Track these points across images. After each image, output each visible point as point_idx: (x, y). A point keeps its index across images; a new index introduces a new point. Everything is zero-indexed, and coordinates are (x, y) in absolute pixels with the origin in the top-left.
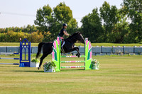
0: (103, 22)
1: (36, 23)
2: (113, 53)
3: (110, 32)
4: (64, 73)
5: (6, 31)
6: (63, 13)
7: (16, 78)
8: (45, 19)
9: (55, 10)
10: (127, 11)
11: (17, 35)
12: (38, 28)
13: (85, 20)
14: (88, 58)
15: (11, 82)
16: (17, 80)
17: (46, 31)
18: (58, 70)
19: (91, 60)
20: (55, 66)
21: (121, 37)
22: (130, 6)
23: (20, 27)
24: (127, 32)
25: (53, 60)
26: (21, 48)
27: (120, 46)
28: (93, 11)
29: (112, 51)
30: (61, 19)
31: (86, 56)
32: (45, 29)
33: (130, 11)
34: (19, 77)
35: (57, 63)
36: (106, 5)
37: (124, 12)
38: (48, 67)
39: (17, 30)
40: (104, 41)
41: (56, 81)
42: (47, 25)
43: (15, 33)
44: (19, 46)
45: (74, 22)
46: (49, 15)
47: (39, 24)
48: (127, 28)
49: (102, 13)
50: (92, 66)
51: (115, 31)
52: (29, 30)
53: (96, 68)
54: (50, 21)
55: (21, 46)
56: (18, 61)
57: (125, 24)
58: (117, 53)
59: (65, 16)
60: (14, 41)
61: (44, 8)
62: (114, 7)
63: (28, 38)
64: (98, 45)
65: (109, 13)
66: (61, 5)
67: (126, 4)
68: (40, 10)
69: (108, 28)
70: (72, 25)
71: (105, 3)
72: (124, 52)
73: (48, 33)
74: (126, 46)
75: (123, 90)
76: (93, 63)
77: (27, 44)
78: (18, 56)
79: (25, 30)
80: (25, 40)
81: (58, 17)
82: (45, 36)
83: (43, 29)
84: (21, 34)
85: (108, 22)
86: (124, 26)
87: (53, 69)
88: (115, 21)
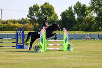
0: (76, 16)
1: (28, 17)
2: (84, 39)
3: (81, 23)
4: (48, 53)
5: (7, 22)
6: (47, 9)
7: (13, 56)
8: (34, 14)
9: (42, 7)
10: (93, 8)
11: (14, 26)
12: (29, 20)
13: (63, 15)
14: (66, 42)
15: (10, 60)
16: (14, 58)
17: (36, 22)
18: (44, 51)
19: (67, 43)
20: (42, 48)
21: (89, 27)
22: (95, 4)
23: (16, 20)
24: (94, 23)
25: (41, 43)
26: (17, 35)
27: (88, 33)
28: (69, 8)
29: (83, 37)
30: (46, 14)
31: (64, 41)
32: (35, 21)
33: (96, 8)
34: (16, 56)
35: (43, 45)
36: (78, 3)
37: (91, 8)
38: (37, 49)
39: (15, 22)
40: (77, 30)
41: (42, 58)
42: (36, 18)
43: (13, 24)
44: (16, 34)
45: (56, 16)
46: (37, 11)
47: (30, 17)
48: (93, 20)
49: (75, 9)
50: (68, 48)
51: (85, 22)
52: (23, 22)
53: (71, 50)
54: (39, 15)
55: (17, 33)
56: (15, 45)
57: (92, 18)
58: (87, 39)
59: (49, 12)
60: (12, 30)
61: (34, 6)
62: (84, 5)
63: (22, 28)
64: (73, 33)
65: (81, 9)
66: (46, 4)
67: (93, 3)
68: (31, 8)
69: (80, 20)
70: (54, 18)
71: (78, 2)
72: (91, 37)
73: (37, 24)
74: (93, 33)
75: (91, 65)
76: (69, 45)
77: (22, 32)
78: (15, 41)
79: (20, 22)
80: (20, 29)
81: (44, 12)
82: (34, 26)
83: (33, 21)
84: (17, 24)
85: (80, 16)
86: (91, 19)
87: (40, 50)
88: (85, 15)
